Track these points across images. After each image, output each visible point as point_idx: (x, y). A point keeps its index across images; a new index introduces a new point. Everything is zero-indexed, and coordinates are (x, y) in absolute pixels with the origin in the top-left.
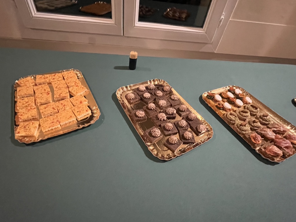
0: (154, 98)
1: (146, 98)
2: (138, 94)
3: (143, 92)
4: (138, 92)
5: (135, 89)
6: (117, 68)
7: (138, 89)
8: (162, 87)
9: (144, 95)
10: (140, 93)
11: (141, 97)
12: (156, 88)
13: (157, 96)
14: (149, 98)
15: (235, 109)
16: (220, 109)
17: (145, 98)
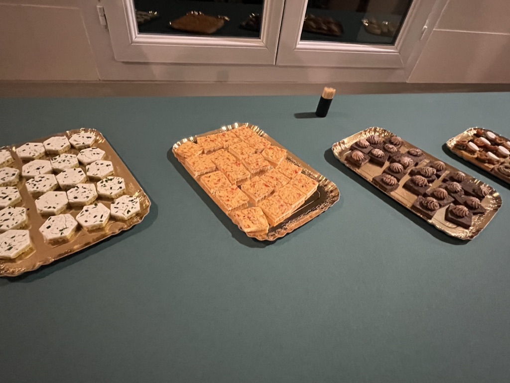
6: (299, 116)
9: (373, 152)
15: (502, 160)
16: (485, 163)
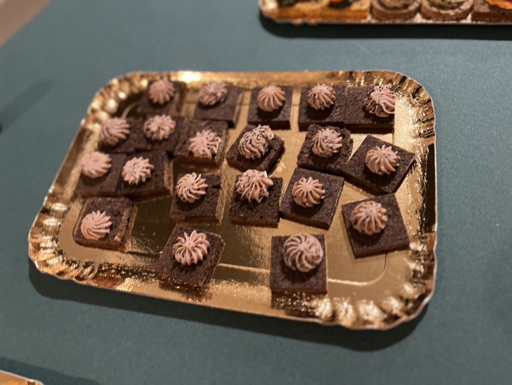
0: (164, 153)
1: (144, 180)
2: (104, 195)
3: (114, 173)
4: (97, 189)
5: (78, 187)
7: (85, 179)
8: (144, 100)
9: (126, 179)
10: (110, 184)
11: (126, 196)
12: (132, 119)
13: (164, 140)
14: (152, 171)
17: (141, 183)
